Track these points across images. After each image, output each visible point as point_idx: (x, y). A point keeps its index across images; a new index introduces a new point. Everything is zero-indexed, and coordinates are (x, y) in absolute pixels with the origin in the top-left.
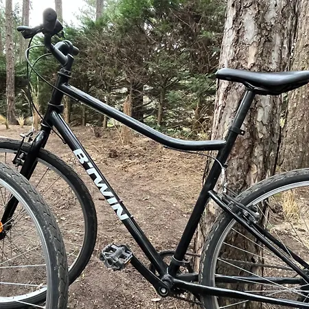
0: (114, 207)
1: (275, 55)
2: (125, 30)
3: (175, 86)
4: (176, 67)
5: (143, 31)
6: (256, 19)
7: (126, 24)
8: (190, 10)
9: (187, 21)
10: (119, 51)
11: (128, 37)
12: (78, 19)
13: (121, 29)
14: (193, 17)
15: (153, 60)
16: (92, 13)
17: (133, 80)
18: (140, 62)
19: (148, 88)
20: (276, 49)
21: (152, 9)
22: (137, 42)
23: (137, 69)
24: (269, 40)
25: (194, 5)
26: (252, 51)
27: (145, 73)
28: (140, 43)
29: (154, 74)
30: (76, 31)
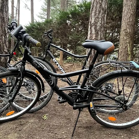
0: (63, 72)
1: (99, 36)
2: (60, 24)
3: (80, 45)
4: (80, 37)
5: (67, 24)
6: (95, 28)
7: (60, 22)
8: (85, 16)
9: (84, 20)
10: (58, 32)
11: (61, 26)
12: (38, 17)
13: (58, 23)
14: (86, 19)
15: (71, 35)
16: (45, 14)
17: (63, 43)
18: (66, 36)
19: (69, 45)
20: (99, 35)
21: (70, 16)
22: (65, 28)
23: (64, 38)
24: (98, 33)
25: (86, 15)
26: (94, 36)
27: (68, 40)
28: (66, 29)
29: (71, 40)
30: (41, 24)
